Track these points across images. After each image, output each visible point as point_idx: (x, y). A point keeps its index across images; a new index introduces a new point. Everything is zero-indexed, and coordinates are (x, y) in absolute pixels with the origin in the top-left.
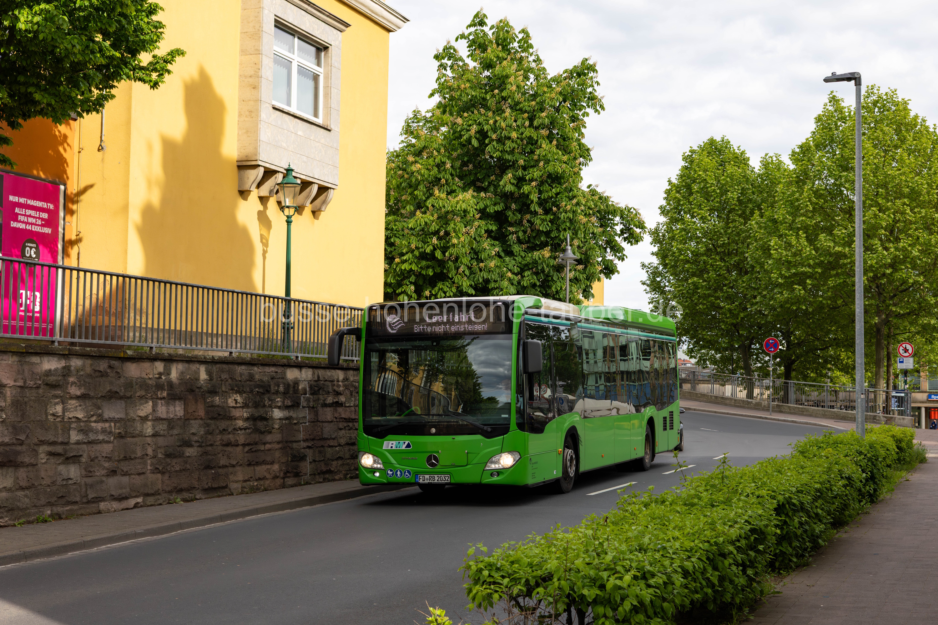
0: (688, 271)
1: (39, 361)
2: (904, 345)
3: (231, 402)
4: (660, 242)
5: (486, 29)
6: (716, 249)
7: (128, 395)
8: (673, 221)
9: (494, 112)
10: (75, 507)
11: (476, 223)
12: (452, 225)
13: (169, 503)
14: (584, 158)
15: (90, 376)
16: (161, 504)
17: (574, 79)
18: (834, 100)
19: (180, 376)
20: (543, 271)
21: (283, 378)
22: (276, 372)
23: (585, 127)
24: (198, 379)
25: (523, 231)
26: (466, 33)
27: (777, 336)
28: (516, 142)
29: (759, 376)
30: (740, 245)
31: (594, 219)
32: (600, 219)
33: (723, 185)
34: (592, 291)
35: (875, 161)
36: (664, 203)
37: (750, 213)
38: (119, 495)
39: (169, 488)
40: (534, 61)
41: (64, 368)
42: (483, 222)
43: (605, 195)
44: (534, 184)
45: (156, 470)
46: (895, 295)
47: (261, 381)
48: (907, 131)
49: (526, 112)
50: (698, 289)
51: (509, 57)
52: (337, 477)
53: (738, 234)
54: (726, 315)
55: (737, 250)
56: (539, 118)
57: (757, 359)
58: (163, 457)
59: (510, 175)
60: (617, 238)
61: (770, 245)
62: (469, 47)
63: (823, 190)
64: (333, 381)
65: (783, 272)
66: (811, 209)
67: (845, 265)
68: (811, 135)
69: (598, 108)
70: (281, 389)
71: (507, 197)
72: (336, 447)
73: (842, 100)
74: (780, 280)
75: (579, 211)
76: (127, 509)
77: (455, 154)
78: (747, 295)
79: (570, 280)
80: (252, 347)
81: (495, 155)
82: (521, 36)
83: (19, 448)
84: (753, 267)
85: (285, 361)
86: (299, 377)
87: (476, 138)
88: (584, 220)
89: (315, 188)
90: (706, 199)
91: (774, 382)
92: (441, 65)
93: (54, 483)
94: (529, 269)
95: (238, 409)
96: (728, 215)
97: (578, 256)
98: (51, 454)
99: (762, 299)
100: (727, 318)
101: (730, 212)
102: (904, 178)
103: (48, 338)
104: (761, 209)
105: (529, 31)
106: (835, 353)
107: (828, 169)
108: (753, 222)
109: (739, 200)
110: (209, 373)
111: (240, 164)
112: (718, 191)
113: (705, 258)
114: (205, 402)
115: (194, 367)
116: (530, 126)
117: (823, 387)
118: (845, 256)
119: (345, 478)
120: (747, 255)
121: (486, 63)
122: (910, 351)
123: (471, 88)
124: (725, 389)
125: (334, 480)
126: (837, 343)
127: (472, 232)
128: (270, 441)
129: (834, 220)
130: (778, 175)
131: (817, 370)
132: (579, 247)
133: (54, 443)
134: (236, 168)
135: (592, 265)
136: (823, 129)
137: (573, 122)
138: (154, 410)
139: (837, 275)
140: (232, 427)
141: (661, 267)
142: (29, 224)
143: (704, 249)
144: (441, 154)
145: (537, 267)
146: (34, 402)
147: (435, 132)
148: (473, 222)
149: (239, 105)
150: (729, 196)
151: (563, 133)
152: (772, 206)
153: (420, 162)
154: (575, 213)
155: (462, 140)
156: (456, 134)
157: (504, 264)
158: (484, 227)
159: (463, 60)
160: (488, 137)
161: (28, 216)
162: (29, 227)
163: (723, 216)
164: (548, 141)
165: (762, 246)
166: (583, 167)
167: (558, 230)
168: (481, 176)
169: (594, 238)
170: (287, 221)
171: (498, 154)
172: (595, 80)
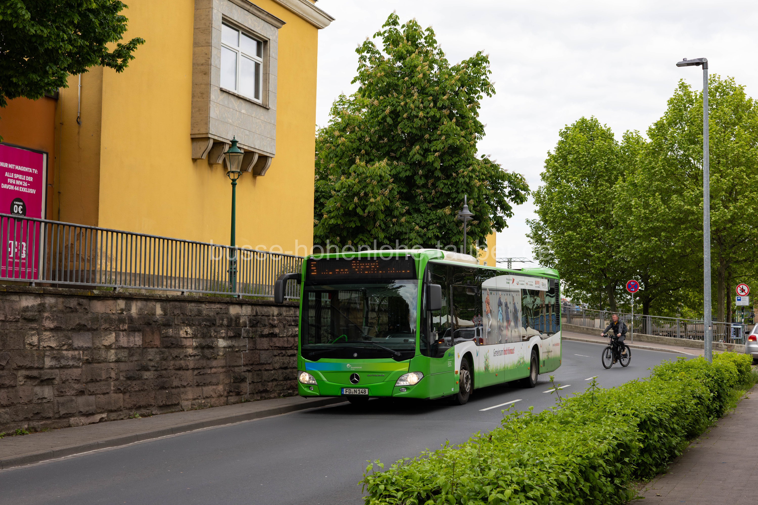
0: (564, 226)
1: (18, 299)
2: (741, 286)
3: (182, 333)
4: (541, 203)
5: (398, 27)
6: (587, 208)
7: (95, 327)
8: (553, 185)
9: (404, 96)
10: (49, 422)
11: (390, 186)
12: (370, 188)
13: (129, 418)
14: (478, 133)
15: (62, 311)
16: (122, 419)
17: (470, 69)
18: (683, 86)
19: (139, 311)
20: (444, 225)
21: (226, 313)
22: (221, 308)
23: (480, 108)
24: (154, 314)
25: (429, 192)
26: (382, 31)
27: (637, 279)
28: (423, 120)
29: (622, 311)
30: (607, 205)
31: (487, 183)
32: (492, 183)
33: (593, 156)
34: (486, 242)
35: (718, 136)
36: (544, 170)
37: (615, 178)
38: (87, 412)
39: (129, 406)
40: (438, 54)
41: (39, 305)
42: (395, 186)
43: (496, 163)
44: (437, 154)
45: (118, 391)
46: (734, 246)
47: (208, 315)
48: (743, 111)
49: (431, 95)
50: (573, 240)
51: (417, 50)
52: (272, 396)
53: (605, 196)
54: (595, 262)
55: (604, 209)
56: (443, 100)
57: (620, 297)
58: (125, 379)
59: (418, 147)
60: (505, 199)
61: (631, 204)
62: (384, 42)
63: (674, 159)
64: (269, 316)
65: (642, 226)
66: (665, 175)
67: (692, 220)
68: (664, 115)
69: (490, 92)
70: (225, 322)
71: (415, 165)
72: (271, 370)
73: (690, 86)
74: (639, 233)
75: (474, 176)
76: (94, 423)
77: (373, 130)
78: (612, 245)
79: (468, 234)
80: (201, 288)
81: (406, 131)
82: (427, 33)
84: (617, 223)
85: (228, 299)
86: (240, 312)
87: (390, 117)
88: (478, 184)
89: (256, 157)
90: (579, 167)
91: (634, 316)
92: (362, 57)
93: (30, 402)
94: (433, 224)
95: (188, 340)
96: (597, 180)
97: (473, 214)
98: (28, 377)
99: (625, 248)
100: (596, 264)
101: (598, 178)
102: (741, 150)
103: (26, 280)
104: (624, 175)
105: (434, 30)
106: (684, 293)
107: (679, 143)
108: (618, 186)
109: (605, 168)
110: (164, 309)
111: (194, 137)
112: (589, 161)
113: (578, 215)
114: (160, 333)
115: (151, 304)
116: (434, 107)
117: (675, 320)
118: (693, 213)
119: (279, 397)
120: (612, 213)
121: (399, 56)
122: (746, 291)
123: (385, 76)
124: (594, 322)
125: (270, 398)
126: (686, 284)
127: (387, 192)
128: (216, 366)
129: (684, 185)
130: (637, 147)
131: (669, 307)
132: (474, 206)
133: (31, 368)
134: (190, 140)
135: (486, 220)
136: (674, 110)
137: (470, 103)
138: (117, 341)
139: (686, 229)
140: (183, 355)
141: (542, 223)
142: (17, 185)
143: (577, 208)
144: (361, 130)
145: (440, 222)
146: (14, 333)
147: (357, 113)
148: (387, 185)
149: (193, 88)
150: (598, 165)
151: (461, 113)
152: (633, 173)
153: (345, 136)
154: (471, 177)
155: (379, 118)
156: (373, 113)
157: (413, 220)
158: (397, 190)
159: (379, 53)
160: (400, 116)
161: (16, 179)
162: (17, 189)
163: (593, 181)
164: (449, 120)
165: (625, 205)
166: (478, 141)
167: (457, 192)
168: (394, 148)
169: (487, 198)
170: (232, 184)
171: (409, 130)
172: (487, 69)
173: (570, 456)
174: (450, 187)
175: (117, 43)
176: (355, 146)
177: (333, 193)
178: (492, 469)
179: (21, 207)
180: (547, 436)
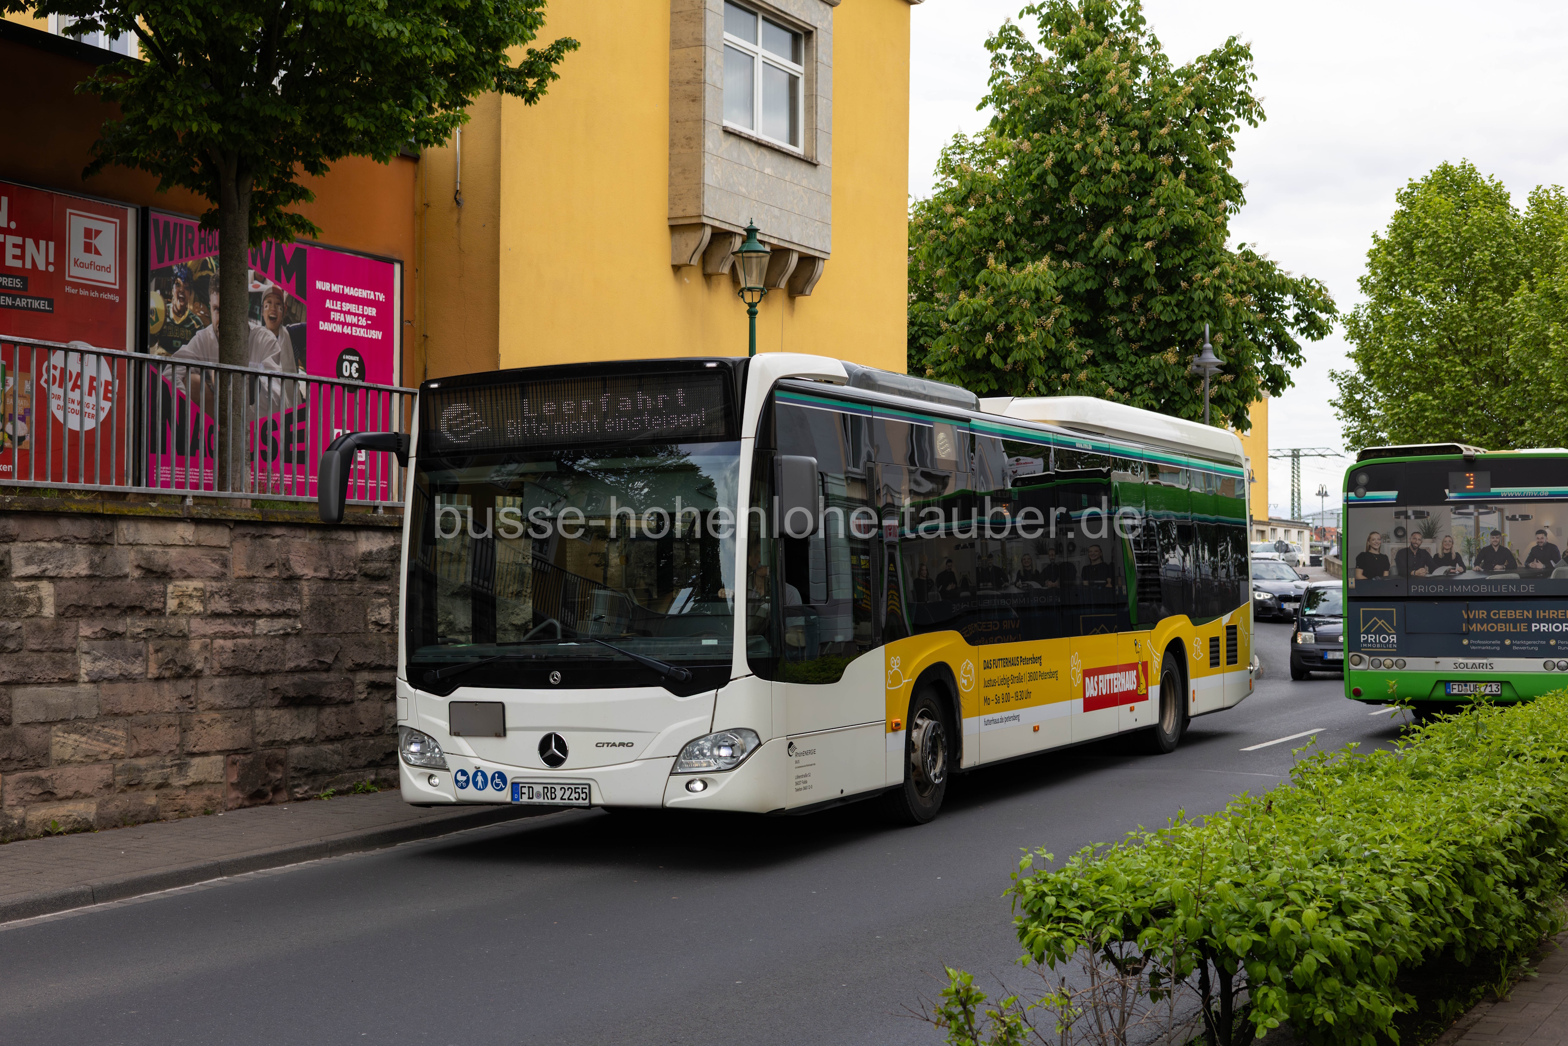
0: (1407, 383)
4: (1361, 337)
6: (1454, 344)
8: (1383, 300)
9: (1082, 130)
11: (1057, 311)
12: (1017, 313)
14: (1232, 199)
17: (1214, 72)
20: (1166, 385)
23: (1234, 149)
25: (1133, 321)
28: (1120, 177)
30: (1496, 339)
31: (1250, 298)
32: (1260, 299)
33: (1467, 240)
34: (1249, 418)
36: (1366, 272)
37: (1512, 283)
40: (1148, 44)
41: (393, 550)
42: (1066, 310)
43: (1267, 260)
44: (1149, 244)
49: (1136, 127)
50: (1426, 410)
51: (1106, 39)
53: (1492, 320)
55: (1490, 347)
56: (1160, 137)
59: (1110, 231)
60: (1288, 329)
61: (1548, 336)
62: (1041, 26)
69: (1255, 117)
71: (1105, 268)
75: (1224, 286)
77: (1020, 200)
78: (1506, 419)
79: (1212, 401)
81: (1085, 201)
82: (1125, 5)
83: (324, 676)
84: (1517, 373)
87: (1055, 174)
88: (1233, 301)
89: (794, 259)
90: (1437, 263)
92: (997, 57)
93: (378, 732)
94: (1143, 383)
96: (1475, 289)
97: (1222, 361)
98: (374, 686)
99: (1534, 425)
101: (1478, 283)
103: (367, 501)
104: (1532, 277)
108: (1519, 299)
109: (1493, 263)
111: (674, 223)
112: (1458, 250)
113: (1436, 360)
116: (1141, 151)
120: (1508, 353)
121: (1070, 52)
123: (1044, 92)
127: (1050, 322)
130: (1559, 220)
132: (1225, 347)
133: (378, 669)
134: (667, 230)
135: (1248, 374)
137: (1214, 141)
141: (1362, 378)
142: (348, 325)
143: (1435, 346)
144: (997, 201)
145: (1156, 380)
146: (347, 602)
147: (989, 168)
148: (1050, 308)
149: (671, 129)
150: (1476, 258)
151: (1196, 161)
152: (1550, 271)
153: (965, 213)
154: (1217, 289)
155: (1032, 177)
156: (1021, 168)
157: (1102, 375)
158: (1069, 317)
159: (1031, 49)
160: (1073, 171)
161: (345, 313)
162: (347, 330)
163: (1466, 290)
164: (1171, 175)
165: (1534, 338)
166: (1231, 216)
167: (1190, 319)
168: (1063, 234)
169: (1250, 330)
170: (748, 312)
171: (1090, 199)
172: (1248, 71)
173: (1434, 844)
174: (1176, 310)
175: (526, 47)
176: (985, 232)
177: (944, 325)
178: (1275, 868)
179: (355, 365)
180: (1384, 802)
